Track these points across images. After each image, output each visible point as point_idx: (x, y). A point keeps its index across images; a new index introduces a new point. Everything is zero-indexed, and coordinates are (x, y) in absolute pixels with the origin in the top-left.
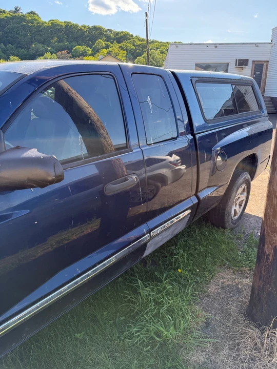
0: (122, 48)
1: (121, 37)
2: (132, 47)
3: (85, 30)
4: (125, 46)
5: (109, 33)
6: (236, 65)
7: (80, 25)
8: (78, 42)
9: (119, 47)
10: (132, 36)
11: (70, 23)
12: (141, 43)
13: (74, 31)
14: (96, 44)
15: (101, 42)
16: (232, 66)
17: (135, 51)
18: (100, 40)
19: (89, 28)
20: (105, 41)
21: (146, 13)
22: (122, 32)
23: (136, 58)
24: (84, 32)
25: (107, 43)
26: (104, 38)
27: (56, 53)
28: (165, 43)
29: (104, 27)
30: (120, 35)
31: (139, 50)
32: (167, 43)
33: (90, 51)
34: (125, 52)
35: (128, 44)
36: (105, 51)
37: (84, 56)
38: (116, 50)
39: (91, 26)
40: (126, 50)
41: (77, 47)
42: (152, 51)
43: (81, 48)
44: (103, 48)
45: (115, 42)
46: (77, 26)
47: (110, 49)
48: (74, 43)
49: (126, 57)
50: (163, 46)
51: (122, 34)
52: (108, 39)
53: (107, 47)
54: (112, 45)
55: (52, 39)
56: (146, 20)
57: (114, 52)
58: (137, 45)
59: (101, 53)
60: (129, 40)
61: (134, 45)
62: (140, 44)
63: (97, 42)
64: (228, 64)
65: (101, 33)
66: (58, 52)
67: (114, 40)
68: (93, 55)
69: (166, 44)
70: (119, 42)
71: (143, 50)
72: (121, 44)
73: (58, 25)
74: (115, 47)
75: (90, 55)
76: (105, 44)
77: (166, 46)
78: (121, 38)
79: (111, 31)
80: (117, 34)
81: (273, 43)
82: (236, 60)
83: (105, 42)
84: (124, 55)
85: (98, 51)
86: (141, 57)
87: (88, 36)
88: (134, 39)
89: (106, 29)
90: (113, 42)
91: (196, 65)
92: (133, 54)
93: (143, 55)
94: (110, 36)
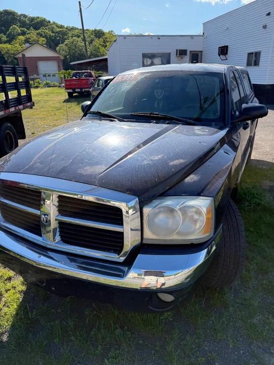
0: (40, 35)
1: (38, 22)
2: (51, 34)
4: (43, 33)
5: (22, 18)
6: (177, 55)
10: (49, 22)
12: (60, 29)
14: (10, 31)
15: (16, 28)
16: (173, 56)
17: (55, 38)
18: (14, 26)
20: (20, 26)
22: (38, 18)
23: (58, 46)
25: (23, 29)
26: (19, 24)
30: (36, 21)
31: (59, 37)
33: (4, 38)
34: (44, 39)
35: (47, 31)
36: (22, 38)
38: (35, 37)
40: (45, 37)
42: (73, 38)
44: (19, 35)
45: (32, 28)
47: (27, 36)
49: (46, 44)
51: (38, 20)
52: (23, 24)
53: (23, 33)
54: (28, 32)
57: (32, 39)
58: (57, 32)
59: (18, 41)
60: (47, 26)
61: (53, 32)
62: (60, 31)
63: (11, 27)
64: (169, 54)
65: (14, 18)
67: (30, 26)
68: (9, 42)
70: (36, 28)
71: (63, 37)
72: (40, 31)
74: (33, 34)
75: (5, 42)
76: (21, 30)
78: (38, 24)
79: (25, 16)
80: (32, 19)
81: (205, 36)
82: (177, 50)
83: (21, 29)
84: (44, 42)
85: (13, 38)
86: (63, 45)
88: (53, 26)
89: (19, 14)
90: (30, 28)
91: (143, 54)
92: (53, 41)
93: (65, 43)
94: (25, 21)
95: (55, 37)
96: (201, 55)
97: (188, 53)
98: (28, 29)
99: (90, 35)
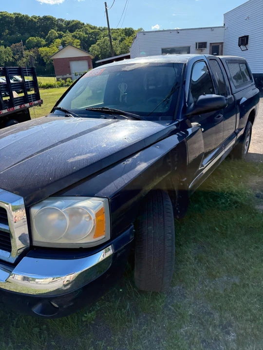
0: (75, 37)
1: (73, 26)
2: (85, 36)
3: (36, 20)
4: (78, 35)
5: (60, 22)
6: (196, 48)
7: (30, 16)
8: (29, 33)
9: (73, 36)
10: (83, 24)
11: (20, 14)
12: (93, 31)
13: (25, 22)
14: (49, 35)
15: (54, 32)
16: (193, 49)
18: (53, 30)
19: (39, 19)
20: (58, 30)
21: (106, 3)
22: (73, 21)
23: (91, 46)
24: (35, 22)
25: (60, 33)
26: (57, 28)
27: (9, 46)
28: (116, 30)
29: (54, 17)
30: (71, 24)
31: (92, 38)
32: (118, 29)
33: (44, 42)
34: (78, 41)
35: (81, 33)
36: (59, 41)
37: (39, 47)
38: (70, 39)
39: (41, 16)
40: (79, 38)
41: (30, 38)
42: (105, 38)
43: (34, 39)
44: (57, 38)
45: (67, 31)
46: (27, 17)
47: (64, 39)
48: (26, 35)
49: (80, 45)
50: (115, 32)
51: (73, 23)
52: (60, 28)
53: (60, 37)
54: (65, 35)
55: (3, 31)
56: (106, 9)
57: (68, 41)
58: (90, 34)
59: (55, 43)
60: (81, 28)
61: (86, 34)
62: (93, 32)
63: (50, 32)
64: (189, 47)
65: (52, 23)
66: (11, 45)
67: (66, 30)
68: (47, 45)
69: (118, 31)
70: (71, 31)
71: (96, 38)
72: (74, 33)
73: (7, 17)
74: (68, 37)
75: (44, 46)
76: (58, 34)
77: (117, 32)
78: (73, 27)
79: (62, 20)
80: (69, 23)
81: (226, 26)
82: (196, 43)
83: (58, 32)
84: (78, 44)
85: (52, 42)
86: (95, 45)
87: (39, 26)
88: (87, 28)
89: (57, 19)
90: (66, 31)
91: (162, 49)
92: (86, 42)
93: (97, 43)
94: (62, 25)
95: (89, 38)
96: (222, 46)
97: (208, 45)
98: (65, 32)
99: (120, 34)
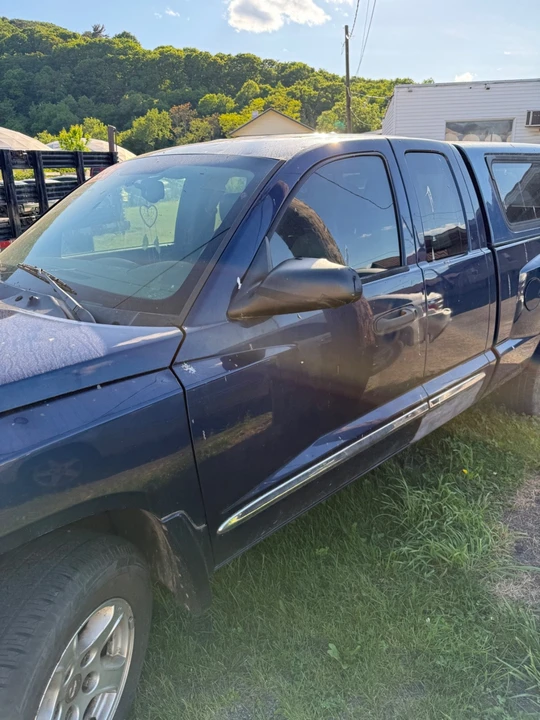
0: (292, 95)
1: (292, 73)
2: (313, 93)
3: (223, 63)
4: (298, 91)
5: (267, 67)
6: (527, 123)
7: (213, 53)
8: (208, 86)
9: (288, 94)
10: (313, 70)
11: (194, 51)
12: (330, 83)
13: (203, 66)
14: (242, 90)
15: (253, 85)
16: (519, 126)
17: (318, 100)
18: (251, 81)
19: (230, 59)
20: (261, 82)
21: (347, 27)
22: (293, 64)
23: (320, 114)
24: (221, 67)
25: (264, 86)
26: (259, 78)
27: (167, 110)
28: (377, 82)
29: (257, 56)
30: (288, 70)
31: (327, 97)
32: (382, 81)
33: (231, 103)
34: (298, 102)
35: (305, 87)
36: (260, 102)
37: (220, 113)
38: (282, 99)
39: (234, 55)
40: (301, 98)
41: (207, 95)
43: (214, 98)
44: (256, 97)
45: (280, 83)
46: (207, 56)
47: (270, 98)
48: (201, 90)
49: (300, 111)
50: (373, 87)
51: (293, 68)
52: (267, 78)
53: (264, 94)
54: (273, 90)
55: (161, 82)
56: (347, 41)
57: (277, 103)
58: (322, 89)
59: (252, 107)
60: (307, 78)
61: (316, 89)
62: (329, 87)
63: (245, 84)
64: (511, 122)
65: (253, 67)
66: (172, 106)
67: (278, 80)
68: (237, 110)
69: (380, 84)
70: (287, 84)
71: (333, 97)
72: (292, 88)
73: (172, 56)
74: (280, 94)
75: (232, 111)
76: (261, 88)
77: (379, 88)
78: (291, 75)
79: (271, 63)
80: (284, 67)
82: (529, 113)
83: (261, 85)
84: (297, 108)
85: (246, 103)
86: (330, 112)
87: (228, 75)
88: (318, 77)
89: (262, 60)
90: (277, 83)
91: (447, 124)
92: (313, 106)
93: (335, 107)
94: (270, 72)
95: (319, 97)
98: (273, 86)
99: (385, 91)
